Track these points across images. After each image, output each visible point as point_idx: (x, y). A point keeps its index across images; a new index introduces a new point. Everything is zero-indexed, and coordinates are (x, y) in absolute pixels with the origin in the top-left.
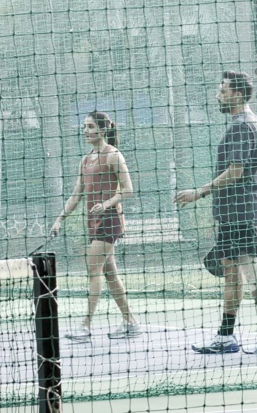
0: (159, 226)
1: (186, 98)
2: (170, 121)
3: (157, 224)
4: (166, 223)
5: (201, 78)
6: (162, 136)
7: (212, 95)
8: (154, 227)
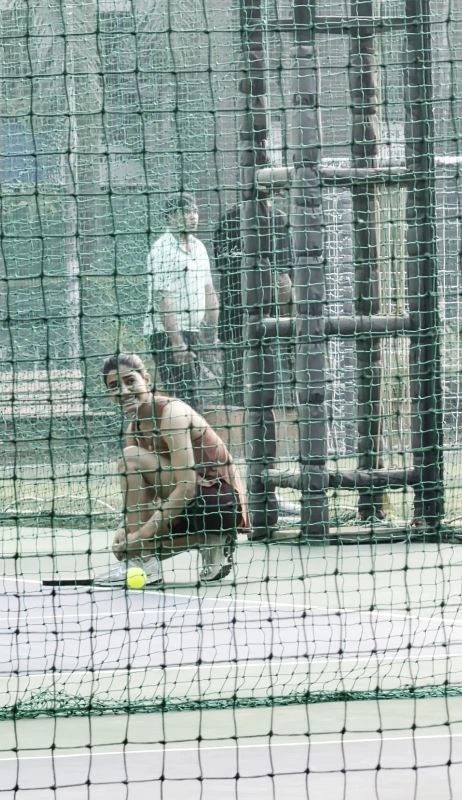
0: (45, 384)
1: (103, 135)
2: (70, 179)
3: (41, 381)
4: (57, 380)
5: (133, 96)
6: (52, 208)
7: (154, 130)
8: (36, 386)
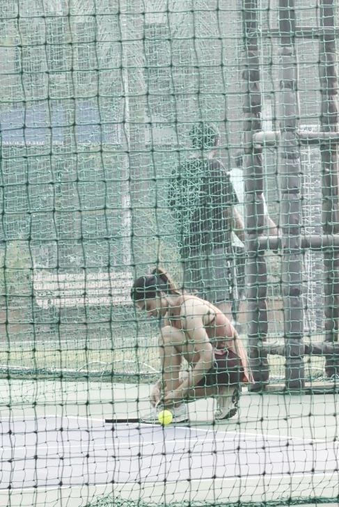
0: (107, 283)
1: (147, 109)
2: (124, 140)
3: (104, 280)
4: (115, 280)
5: (168, 82)
6: (112, 160)
7: (183, 106)
8: (101, 284)
